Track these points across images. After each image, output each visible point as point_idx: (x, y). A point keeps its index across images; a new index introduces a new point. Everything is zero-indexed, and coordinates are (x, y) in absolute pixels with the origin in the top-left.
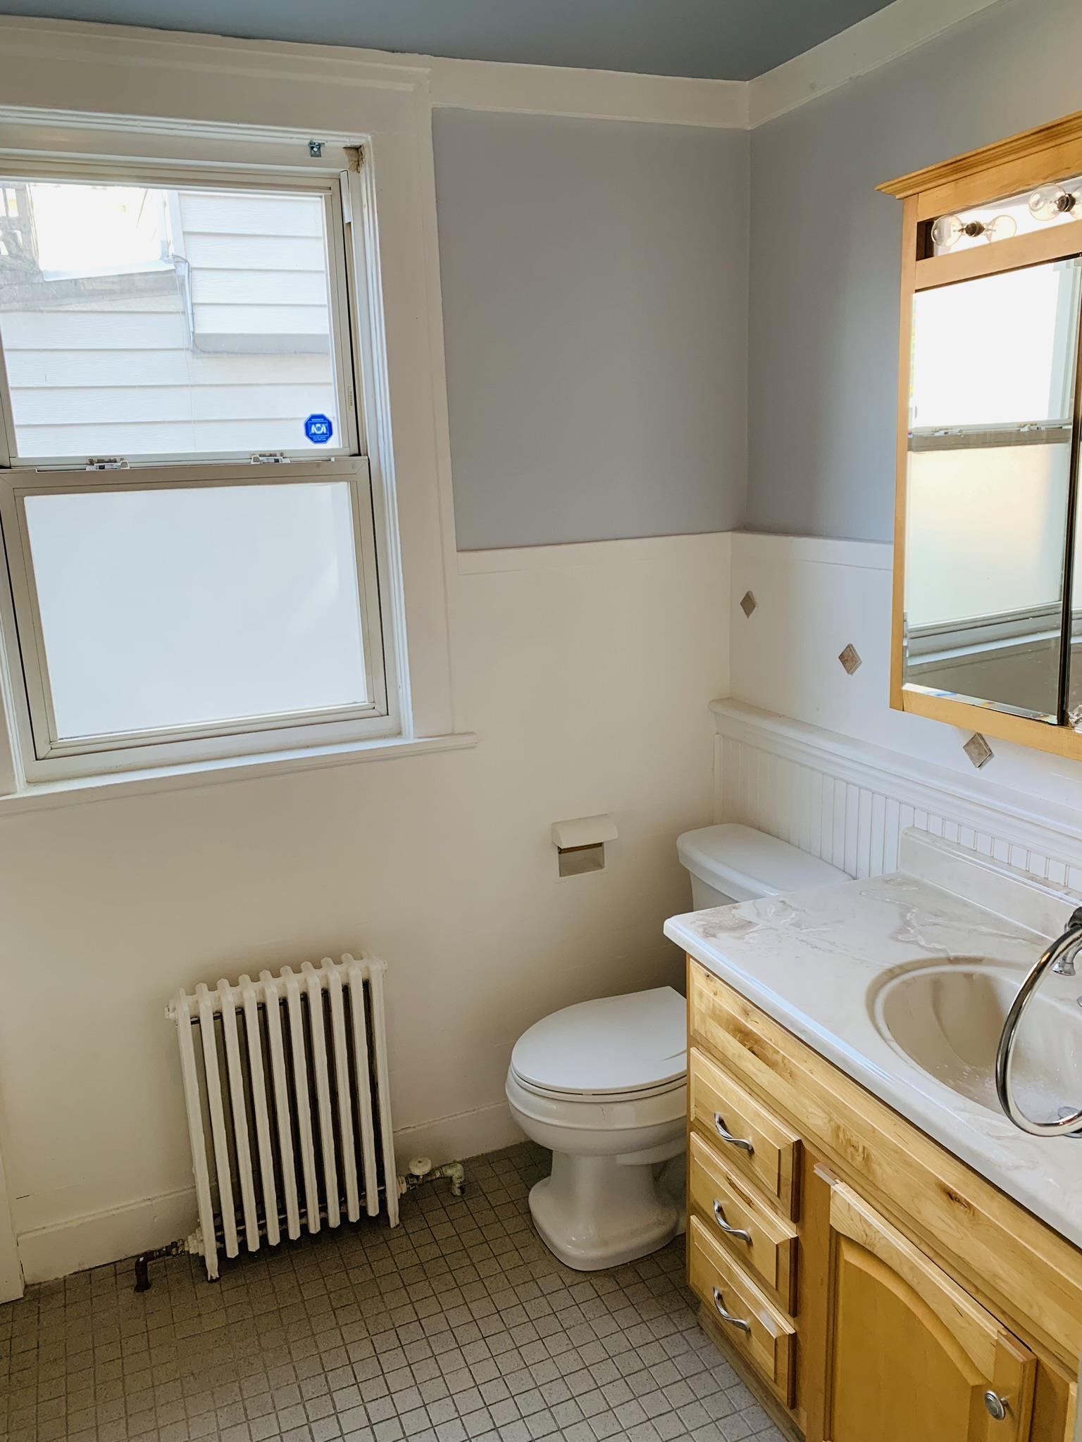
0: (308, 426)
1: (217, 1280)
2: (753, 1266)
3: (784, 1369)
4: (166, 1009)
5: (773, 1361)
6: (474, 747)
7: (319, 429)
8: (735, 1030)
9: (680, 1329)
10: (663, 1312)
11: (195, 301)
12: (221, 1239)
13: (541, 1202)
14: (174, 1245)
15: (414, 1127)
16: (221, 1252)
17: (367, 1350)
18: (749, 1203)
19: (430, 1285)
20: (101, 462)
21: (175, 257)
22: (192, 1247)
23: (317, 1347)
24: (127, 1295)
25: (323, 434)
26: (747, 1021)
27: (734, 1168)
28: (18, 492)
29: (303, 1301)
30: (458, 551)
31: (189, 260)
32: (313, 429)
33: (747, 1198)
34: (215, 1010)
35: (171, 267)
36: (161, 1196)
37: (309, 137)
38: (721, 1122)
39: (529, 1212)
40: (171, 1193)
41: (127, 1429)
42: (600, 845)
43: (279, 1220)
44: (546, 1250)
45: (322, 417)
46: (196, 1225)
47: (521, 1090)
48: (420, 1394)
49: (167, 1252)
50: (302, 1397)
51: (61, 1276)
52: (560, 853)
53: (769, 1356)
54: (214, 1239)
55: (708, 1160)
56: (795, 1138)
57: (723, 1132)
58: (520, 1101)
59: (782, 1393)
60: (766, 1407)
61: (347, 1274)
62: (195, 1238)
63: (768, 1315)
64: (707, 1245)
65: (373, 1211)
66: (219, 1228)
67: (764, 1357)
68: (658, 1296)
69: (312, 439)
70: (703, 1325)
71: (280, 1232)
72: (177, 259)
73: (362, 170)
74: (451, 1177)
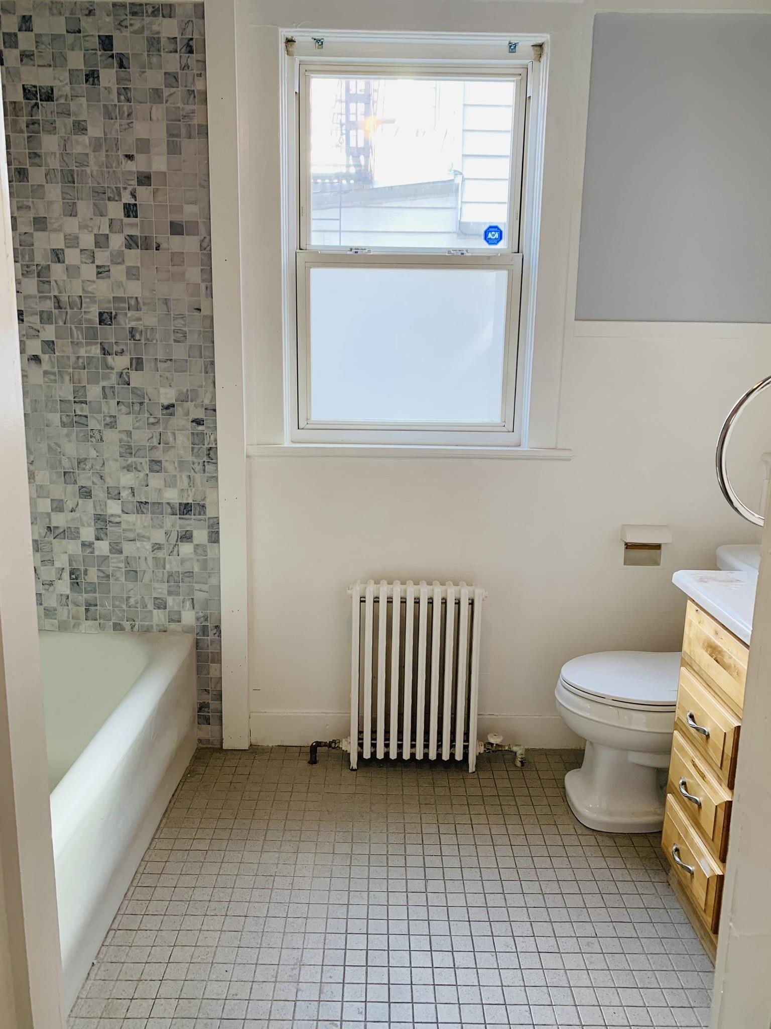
0: (486, 233)
1: (355, 770)
2: (699, 823)
3: (712, 901)
4: (347, 589)
5: (705, 895)
6: (570, 460)
7: (493, 235)
8: (708, 647)
9: (653, 880)
10: (643, 868)
11: (463, 200)
12: (361, 745)
13: (573, 781)
14: (334, 741)
15: (497, 715)
16: (360, 755)
17: (434, 829)
18: (703, 777)
19: (485, 808)
20: (356, 251)
21: (455, 171)
22: (344, 746)
23: (404, 819)
24: (304, 763)
25: (496, 239)
26: (716, 639)
27: (698, 754)
28: (307, 265)
29: (403, 795)
30: (575, 320)
31: (464, 174)
32: (490, 236)
33: (703, 774)
34: (375, 596)
35: (452, 177)
36: (333, 713)
37: (508, 39)
38: (692, 717)
39: (564, 788)
40: (338, 713)
41: (285, 826)
42: (658, 547)
43: (398, 744)
44: (569, 810)
45: (496, 227)
46: (348, 734)
47: (564, 689)
48: (461, 861)
49: (329, 745)
50: (387, 841)
51: (271, 745)
52: (626, 548)
53: (702, 890)
54: (357, 744)
55: (682, 749)
56: (737, 724)
57: (691, 722)
58: (563, 697)
59: (709, 920)
60: (703, 942)
61: (434, 788)
62: (347, 741)
63: (707, 862)
64: (675, 814)
65: (459, 757)
66: (360, 739)
67: (699, 893)
68: (642, 858)
69: (488, 242)
70: (671, 882)
71: (398, 753)
72: (456, 173)
73: (542, 60)
74: (516, 753)
